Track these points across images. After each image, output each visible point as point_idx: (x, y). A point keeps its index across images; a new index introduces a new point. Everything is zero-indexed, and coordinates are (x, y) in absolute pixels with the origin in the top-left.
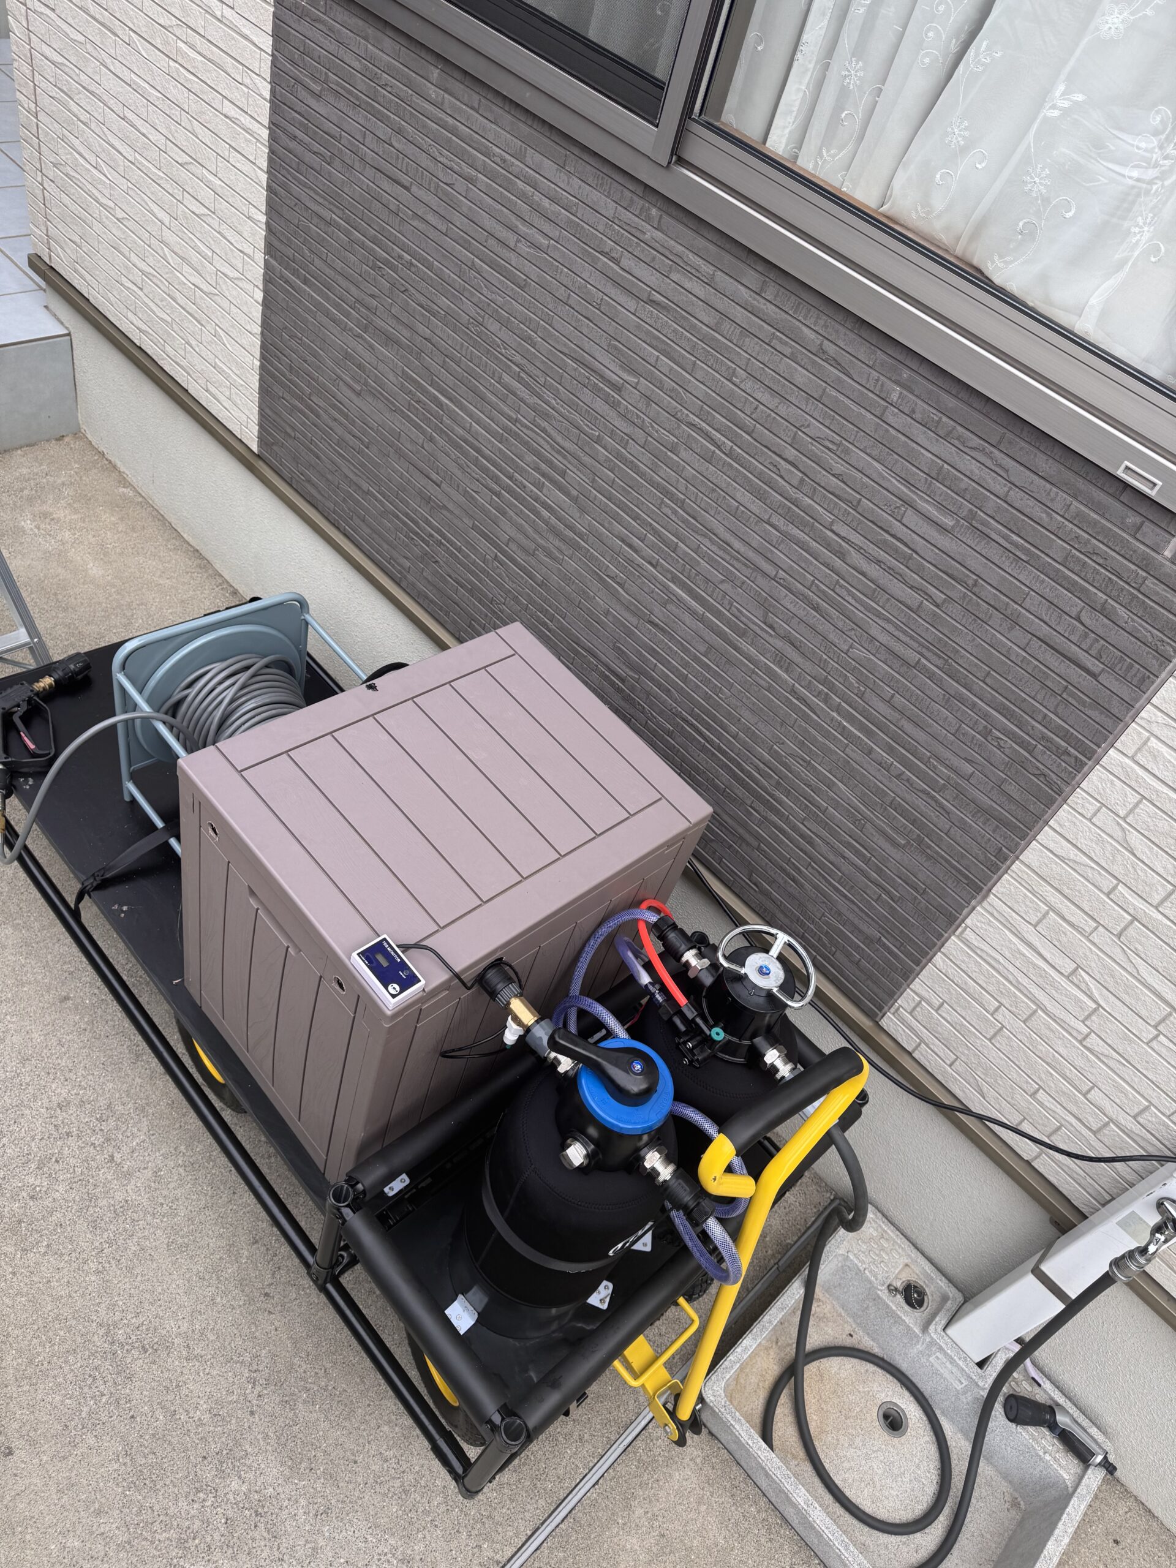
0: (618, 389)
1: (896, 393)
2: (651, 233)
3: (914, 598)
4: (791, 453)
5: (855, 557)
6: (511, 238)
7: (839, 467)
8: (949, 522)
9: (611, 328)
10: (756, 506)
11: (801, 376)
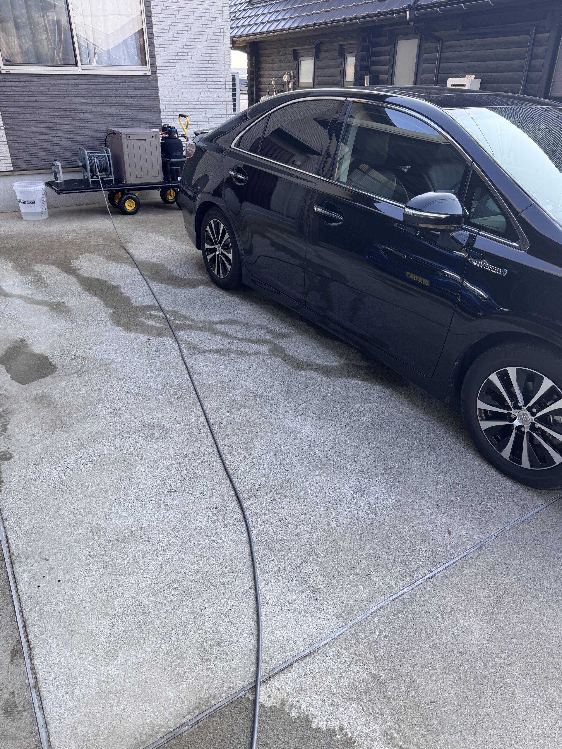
0: (86, 103)
1: (119, 81)
2: (81, 81)
3: (135, 102)
4: (112, 95)
5: (126, 102)
6: (60, 93)
7: (118, 93)
8: (132, 91)
9: (81, 96)
10: (112, 104)
11: (109, 86)
